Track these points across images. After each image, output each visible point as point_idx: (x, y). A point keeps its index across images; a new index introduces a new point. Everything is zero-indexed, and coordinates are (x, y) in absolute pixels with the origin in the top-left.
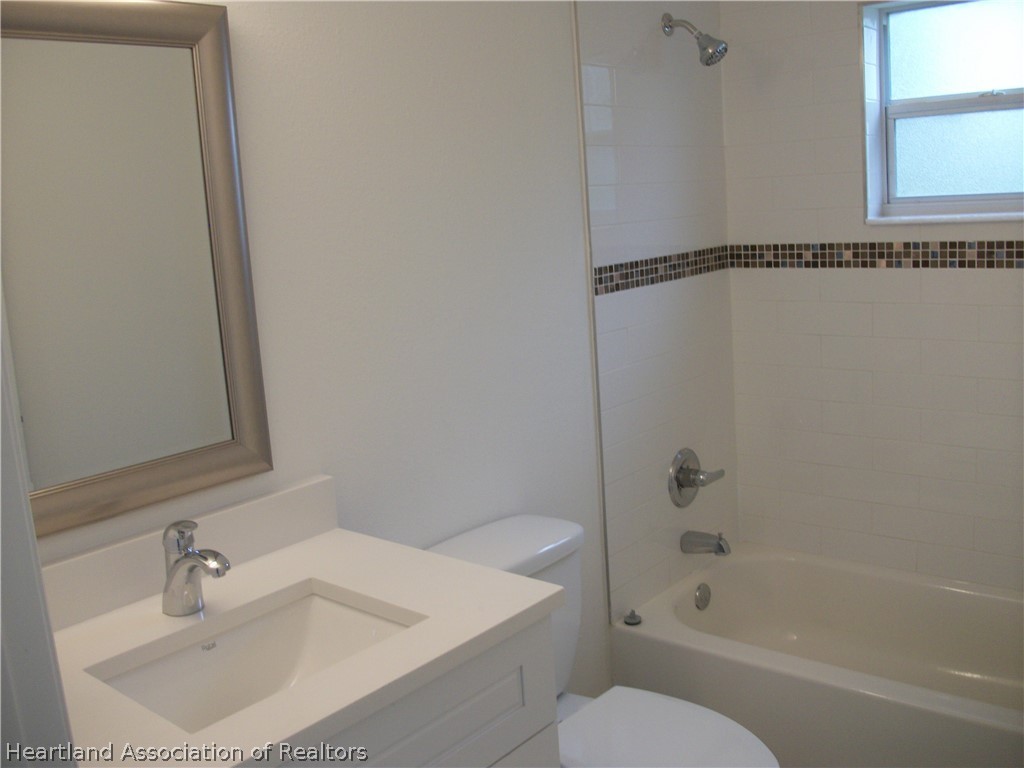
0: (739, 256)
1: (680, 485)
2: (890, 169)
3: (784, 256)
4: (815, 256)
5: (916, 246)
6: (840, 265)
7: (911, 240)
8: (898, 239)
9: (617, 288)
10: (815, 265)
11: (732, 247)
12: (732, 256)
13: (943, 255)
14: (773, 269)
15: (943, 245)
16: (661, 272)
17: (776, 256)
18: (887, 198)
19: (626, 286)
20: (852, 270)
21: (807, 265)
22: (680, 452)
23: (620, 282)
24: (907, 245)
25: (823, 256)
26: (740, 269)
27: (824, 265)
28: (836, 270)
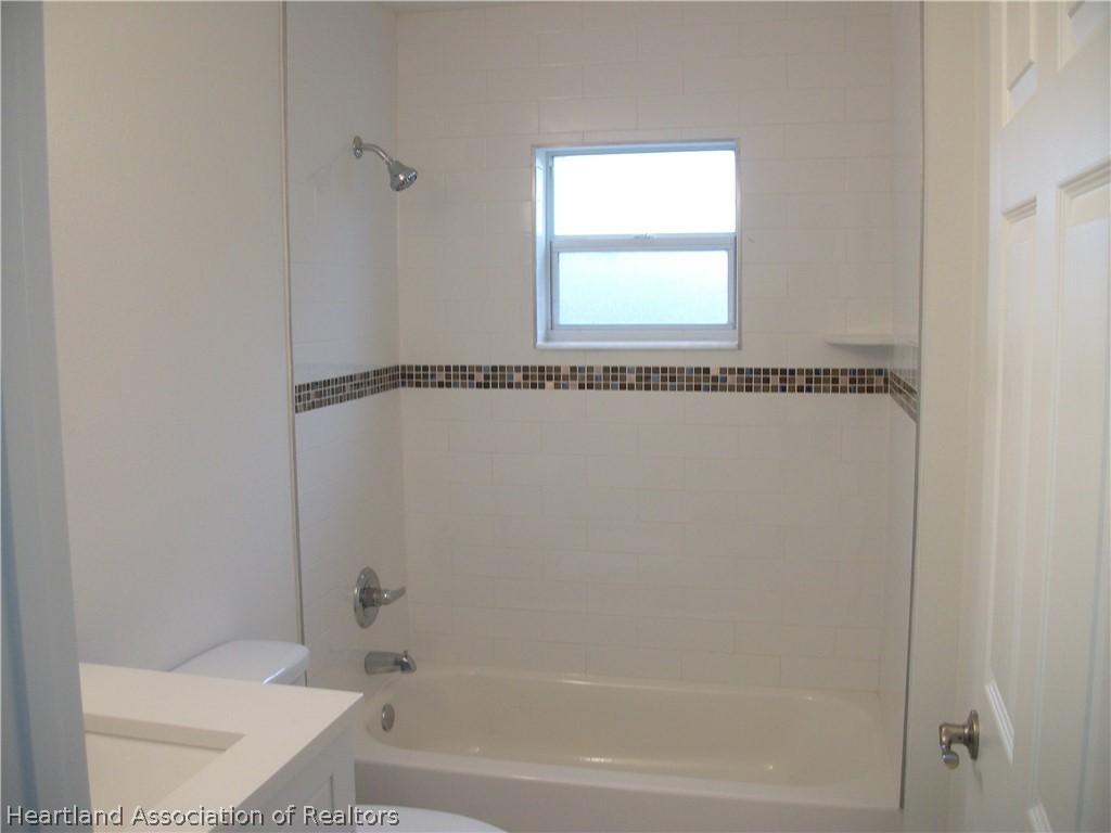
0: (411, 376)
1: (364, 606)
2: (554, 298)
3: (456, 377)
4: (487, 377)
5: (582, 369)
6: (510, 386)
7: (578, 364)
8: (565, 363)
9: (313, 406)
10: (487, 386)
11: (403, 368)
12: (403, 376)
13: (606, 378)
14: (445, 390)
15: (606, 369)
16: (348, 391)
17: (448, 377)
18: (552, 325)
19: (320, 405)
20: (522, 391)
21: (479, 385)
22: (362, 572)
23: (315, 400)
24: (573, 369)
25: (495, 377)
26: (412, 389)
27: (495, 386)
28: (506, 391)
